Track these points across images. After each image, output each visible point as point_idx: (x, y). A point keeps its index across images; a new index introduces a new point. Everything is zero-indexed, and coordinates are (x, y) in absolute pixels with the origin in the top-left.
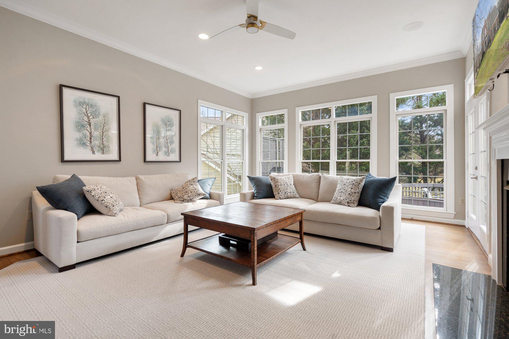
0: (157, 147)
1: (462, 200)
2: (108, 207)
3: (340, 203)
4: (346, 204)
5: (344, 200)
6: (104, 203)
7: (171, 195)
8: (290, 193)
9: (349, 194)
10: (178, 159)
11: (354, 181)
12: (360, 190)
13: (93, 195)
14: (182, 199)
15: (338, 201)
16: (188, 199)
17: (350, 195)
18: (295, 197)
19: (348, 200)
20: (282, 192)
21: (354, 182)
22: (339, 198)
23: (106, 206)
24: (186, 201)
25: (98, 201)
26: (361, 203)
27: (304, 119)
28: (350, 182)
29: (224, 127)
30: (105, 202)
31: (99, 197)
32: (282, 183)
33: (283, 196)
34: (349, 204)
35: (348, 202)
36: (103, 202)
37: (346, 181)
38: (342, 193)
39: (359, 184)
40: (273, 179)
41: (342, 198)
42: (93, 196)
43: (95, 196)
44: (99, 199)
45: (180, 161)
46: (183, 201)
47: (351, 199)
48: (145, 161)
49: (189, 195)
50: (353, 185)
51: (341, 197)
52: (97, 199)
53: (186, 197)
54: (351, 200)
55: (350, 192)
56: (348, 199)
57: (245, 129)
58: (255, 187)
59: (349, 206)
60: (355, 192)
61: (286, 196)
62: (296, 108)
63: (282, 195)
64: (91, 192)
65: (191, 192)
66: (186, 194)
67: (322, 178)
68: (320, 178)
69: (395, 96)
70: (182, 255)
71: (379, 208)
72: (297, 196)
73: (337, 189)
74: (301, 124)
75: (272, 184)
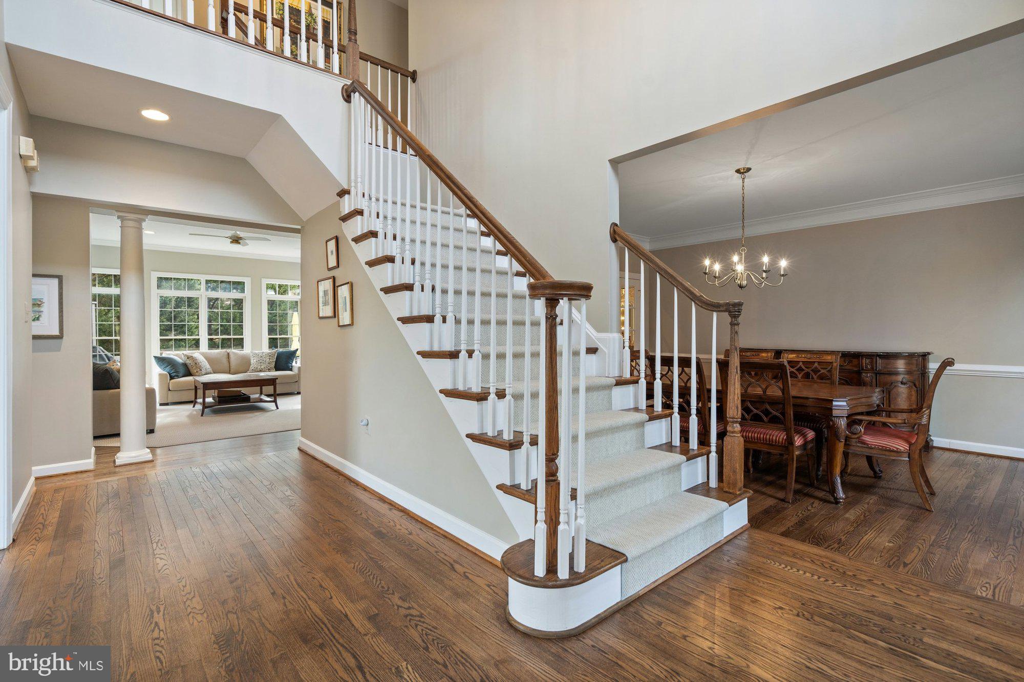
3: (260, 371)
4: (267, 371)
5: (264, 368)
8: (208, 369)
9: (269, 363)
11: (266, 354)
12: (275, 360)
15: (256, 370)
18: (211, 373)
19: (268, 367)
21: (270, 354)
22: (257, 367)
26: (277, 368)
27: (161, 287)
28: (262, 355)
32: (199, 360)
33: (201, 373)
34: (269, 370)
37: (257, 354)
39: (273, 355)
41: (262, 367)
47: (271, 366)
50: (268, 357)
51: (258, 365)
55: (268, 361)
58: (169, 366)
60: (273, 362)
61: (206, 371)
62: (152, 272)
63: (203, 372)
67: (231, 354)
68: (228, 354)
69: (265, 282)
70: (202, 415)
71: (291, 370)
72: (212, 372)
73: (252, 361)
74: (157, 292)
75: (188, 362)
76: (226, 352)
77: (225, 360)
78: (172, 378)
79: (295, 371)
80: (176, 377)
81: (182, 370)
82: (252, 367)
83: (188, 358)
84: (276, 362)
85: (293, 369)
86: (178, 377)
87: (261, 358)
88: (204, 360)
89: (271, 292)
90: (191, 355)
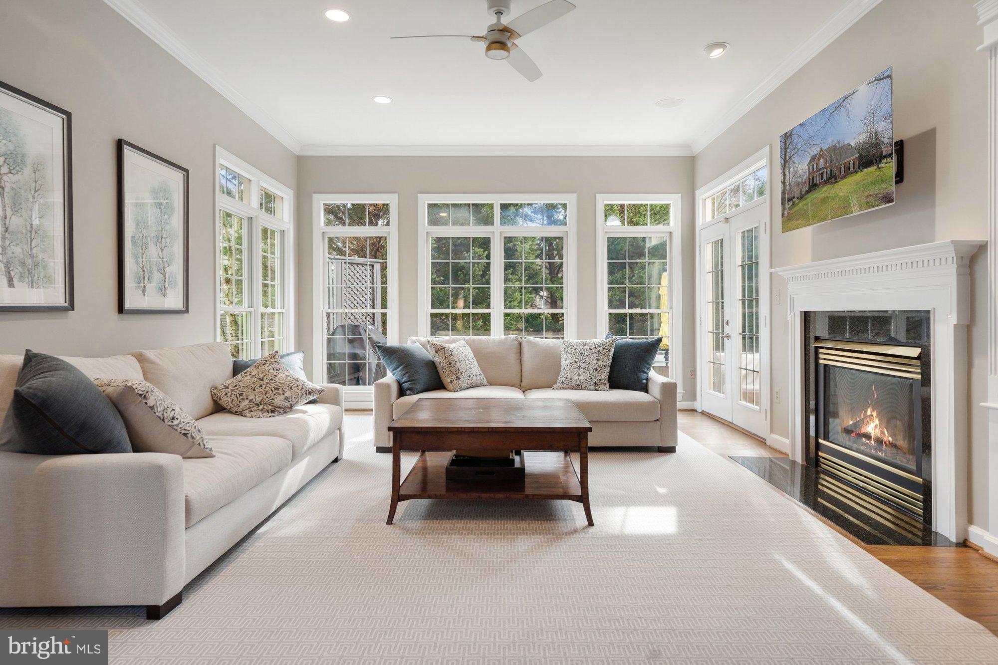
0: (144, 271)
1: (692, 371)
2: (189, 435)
3: (578, 387)
4: (592, 387)
5: (586, 380)
6: (177, 425)
7: (215, 402)
8: (476, 376)
9: (596, 369)
10: (180, 305)
11: (599, 346)
12: (609, 362)
13: (151, 405)
14: (270, 407)
15: (574, 384)
16: (287, 404)
17: (598, 371)
18: (482, 385)
19: (595, 380)
20: (463, 374)
21: (600, 349)
22: (576, 377)
23: (183, 432)
24: (281, 411)
25: (163, 420)
26: (615, 383)
27: (434, 221)
28: (590, 349)
29: (254, 220)
30: (180, 423)
31: (164, 410)
32: (461, 357)
33: (464, 385)
34: (596, 387)
35: (595, 383)
36: (176, 422)
37: (582, 347)
38: (581, 369)
39: (609, 351)
40: (438, 349)
41: (582, 378)
42: (152, 408)
43: (155, 408)
44: (165, 415)
45: (187, 311)
46: (272, 412)
47: (600, 378)
48: (121, 309)
49: (288, 394)
50: (598, 354)
51: (579, 375)
52: (160, 415)
53: (279, 400)
54: (600, 380)
55: (597, 365)
56: (595, 378)
57: (288, 229)
58: (404, 368)
59: (596, 390)
60: (605, 366)
61: (469, 382)
62: (420, 196)
63: (464, 382)
64: (145, 396)
65: (291, 388)
66: (279, 394)
67: (524, 344)
68: (520, 344)
69: (603, 200)
70: (390, 521)
71: (645, 389)
72: (485, 382)
73: (563, 362)
74: (427, 231)
75: (437, 359)
76: (516, 340)
77: (512, 358)
78: (402, 393)
79: (656, 390)
80: (408, 392)
81: (423, 377)
82: (562, 377)
83: (436, 351)
84: (612, 367)
85: (651, 387)
86: (414, 391)
87: (581, 357)
88: (471, 355)
89: (614, 222)
90: (443, 345)
